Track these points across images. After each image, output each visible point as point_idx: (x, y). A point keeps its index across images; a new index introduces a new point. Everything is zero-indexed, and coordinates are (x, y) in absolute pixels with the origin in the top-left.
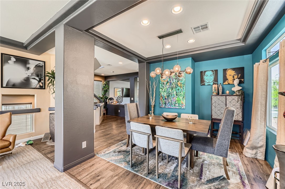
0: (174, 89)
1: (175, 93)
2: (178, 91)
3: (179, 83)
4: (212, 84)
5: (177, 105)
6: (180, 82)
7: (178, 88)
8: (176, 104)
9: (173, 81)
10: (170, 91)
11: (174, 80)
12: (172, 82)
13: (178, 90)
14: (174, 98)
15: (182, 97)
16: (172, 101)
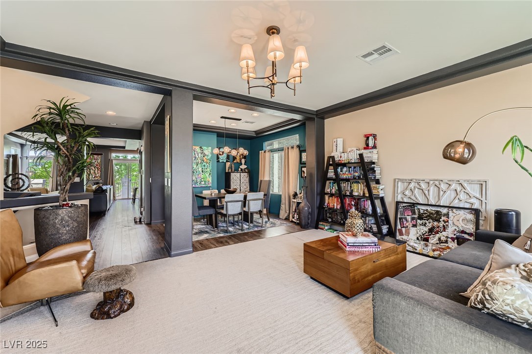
0: (199, 165)
1: (200, 169)
2: (204, 168)
3: (204, 158)
4: (225, 161)
5: (203, 183)
6: (206, 157)
7: (204, 164)
8: (201, 181)
9: (198, 155)
10: (195, 167)
11: (200, 154)
12: (197, 157)
13: (204, 166)
14: (200, 176)
15: (208, 174)
16: (196, 178)
